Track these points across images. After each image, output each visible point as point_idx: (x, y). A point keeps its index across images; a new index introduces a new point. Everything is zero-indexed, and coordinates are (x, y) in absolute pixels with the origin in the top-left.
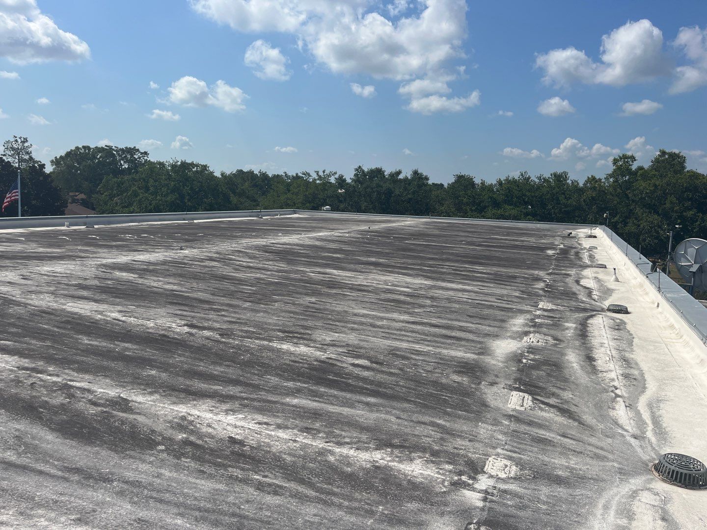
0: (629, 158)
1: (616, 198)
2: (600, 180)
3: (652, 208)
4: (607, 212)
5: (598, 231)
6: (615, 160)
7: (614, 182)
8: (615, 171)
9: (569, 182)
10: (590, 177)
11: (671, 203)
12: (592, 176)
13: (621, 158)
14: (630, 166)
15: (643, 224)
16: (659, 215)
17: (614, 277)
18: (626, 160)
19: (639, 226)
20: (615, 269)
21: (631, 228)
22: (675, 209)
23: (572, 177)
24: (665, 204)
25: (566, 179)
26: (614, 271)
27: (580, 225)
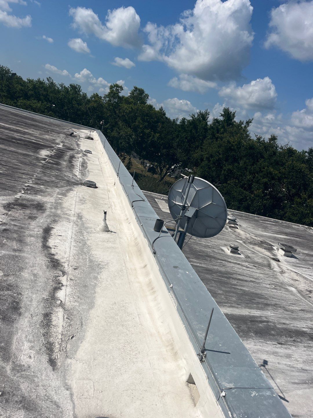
0: (119, 87)
1: (109, 112)
2: (101, 97)
3: (128, 123)
4: (103, 121)
5: (95, 134)
6: (111, 86)
7: (109, 101)
8: (109, 93)
9: (81, 93)
10: (95, 94)
11: (139, 122)
12: (96, 94)
13: (115, 86)
14: (119, 93)
15: (122, 133)
16: (131, 128)
17: (103, 224)
18: (117, 88)
19: (119, 133)
20: (105, 213)
21: (114, 134)
22: (141, 126)
23: (83, 91)
24: (135, 122)
25: (79, 91)
26: (104, 214)
27: (83, 127)
